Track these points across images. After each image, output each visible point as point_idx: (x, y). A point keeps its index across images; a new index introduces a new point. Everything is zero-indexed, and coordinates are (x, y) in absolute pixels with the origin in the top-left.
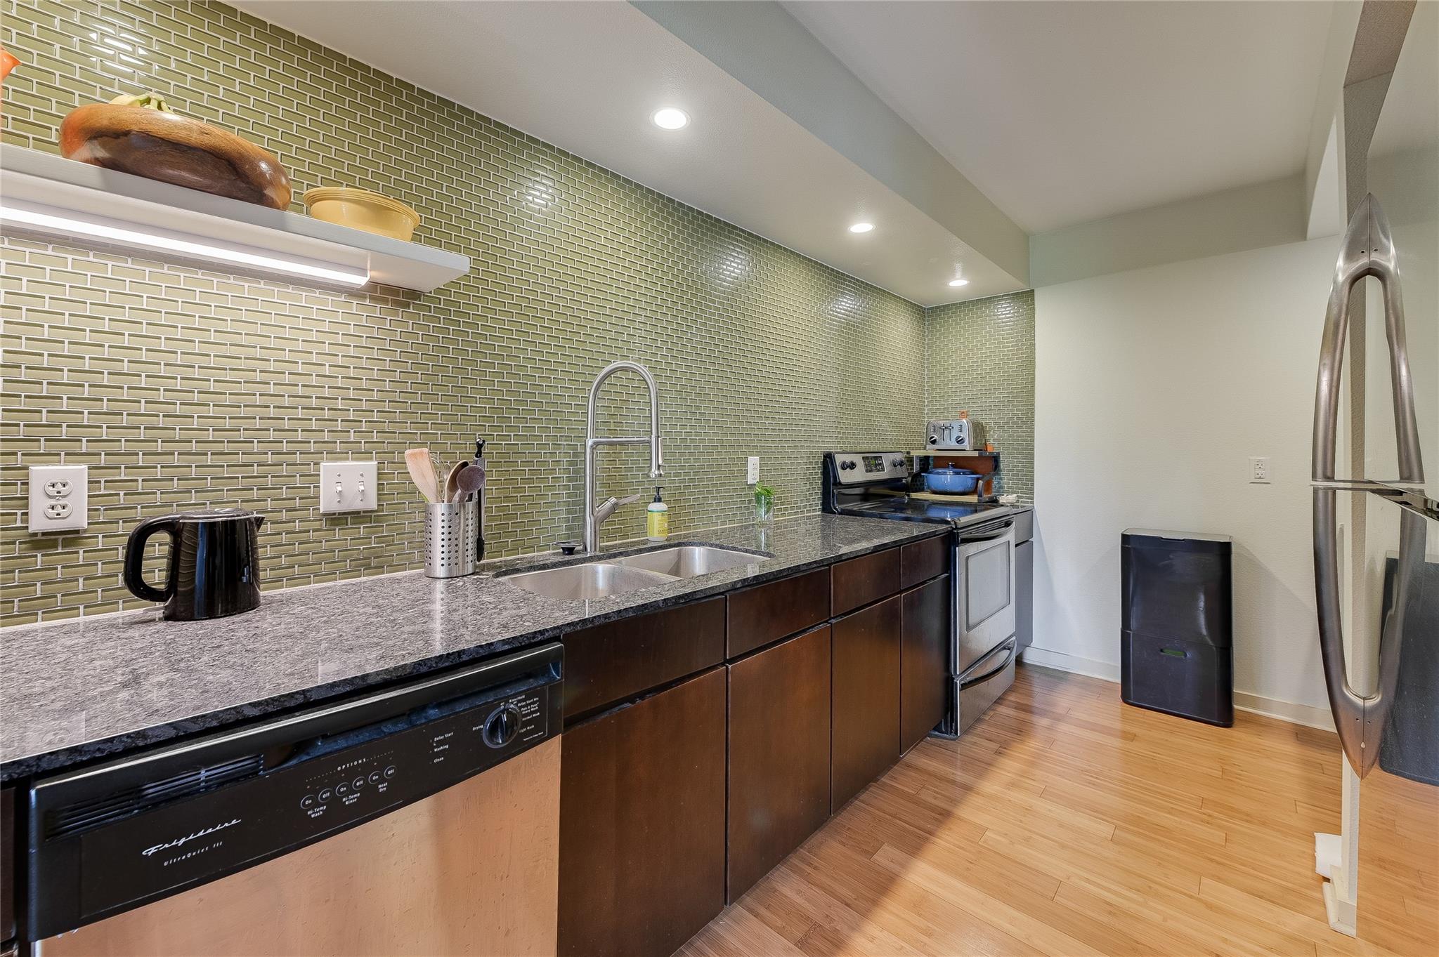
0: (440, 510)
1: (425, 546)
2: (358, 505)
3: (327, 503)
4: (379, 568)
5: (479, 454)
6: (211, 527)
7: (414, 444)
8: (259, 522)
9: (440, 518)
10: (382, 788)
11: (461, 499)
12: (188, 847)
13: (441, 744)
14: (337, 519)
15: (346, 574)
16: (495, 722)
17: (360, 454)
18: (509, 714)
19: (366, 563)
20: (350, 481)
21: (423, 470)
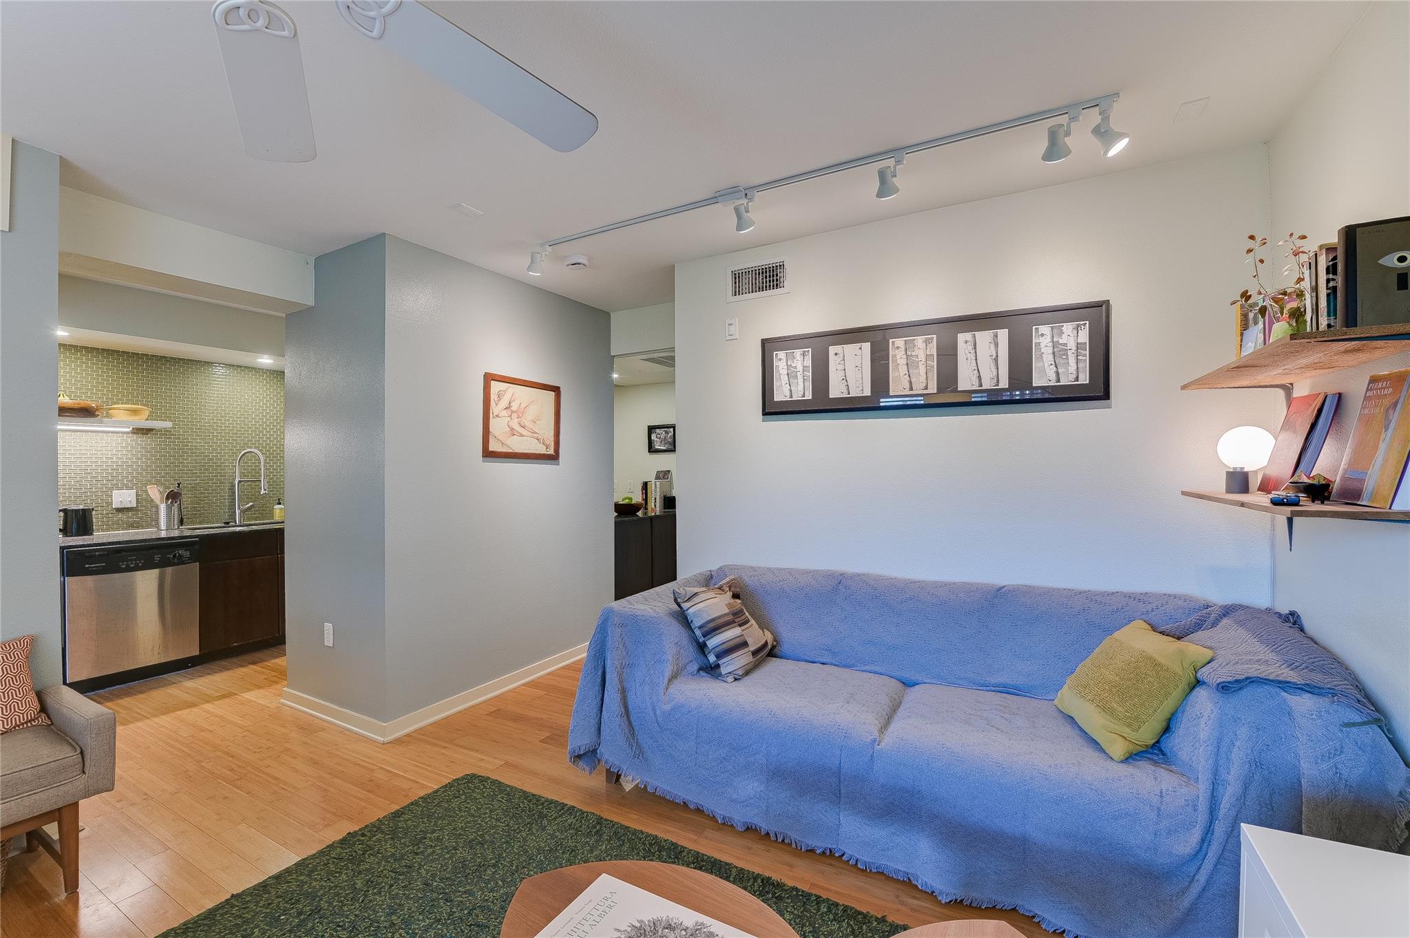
0: (163, 507)
1: (157, 520)
2: (128, 505)
3: (116, 504)
4: (138, 528)
5: (179, 486)
6: (77, 511)
7: (151, 484)
8: (93, 509)
9: (162, 520)
10: (140, 564)
11: (172, 503)
12: (94, 567)
13: (157, 558)
14: (119, 510)
15: (124, 529)
16: (175, 556)
17: (128, 488)
18: (179, 555)
19: (132, 526)
20: (124, 497)
21: (155, 493)
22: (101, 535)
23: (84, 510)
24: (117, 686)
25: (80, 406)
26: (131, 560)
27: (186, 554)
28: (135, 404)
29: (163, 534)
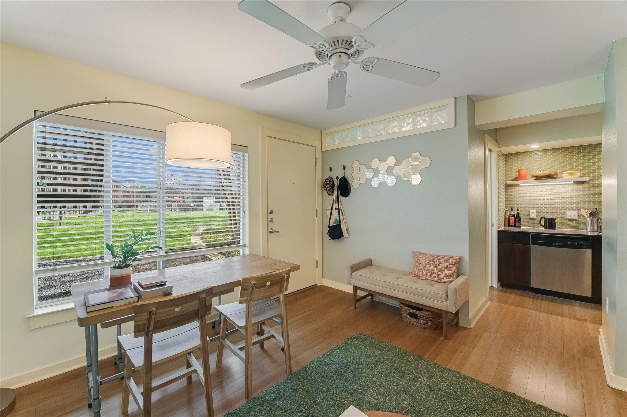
0: (588, 220)
2: (574, 218)
3: (568, 217)
7: (583, 208)
8: (556, 218)
9: (589, 226)
11: (592, 218)
13: (569, 243)
14: (569, 220)
15: (572, 228)
16: (578, 244)
17: (574, 210)
18: (581, 243)
19: (576, 227)
20: (572, 214)
21: (585, 213)
22: (559, 230)
23: (551, 219)
24: (548, 296)
25: (545, 174)
26: (557, 242)
27: (585, 244)
28: (572, 170)
29: (589, 233)
